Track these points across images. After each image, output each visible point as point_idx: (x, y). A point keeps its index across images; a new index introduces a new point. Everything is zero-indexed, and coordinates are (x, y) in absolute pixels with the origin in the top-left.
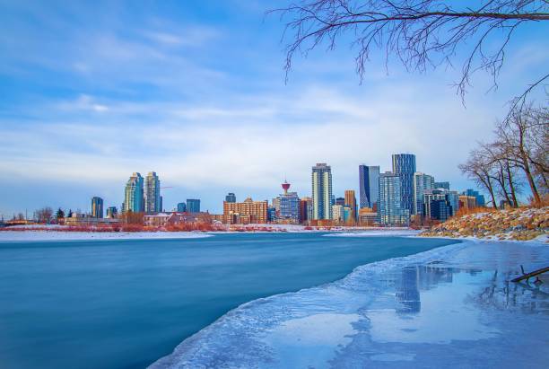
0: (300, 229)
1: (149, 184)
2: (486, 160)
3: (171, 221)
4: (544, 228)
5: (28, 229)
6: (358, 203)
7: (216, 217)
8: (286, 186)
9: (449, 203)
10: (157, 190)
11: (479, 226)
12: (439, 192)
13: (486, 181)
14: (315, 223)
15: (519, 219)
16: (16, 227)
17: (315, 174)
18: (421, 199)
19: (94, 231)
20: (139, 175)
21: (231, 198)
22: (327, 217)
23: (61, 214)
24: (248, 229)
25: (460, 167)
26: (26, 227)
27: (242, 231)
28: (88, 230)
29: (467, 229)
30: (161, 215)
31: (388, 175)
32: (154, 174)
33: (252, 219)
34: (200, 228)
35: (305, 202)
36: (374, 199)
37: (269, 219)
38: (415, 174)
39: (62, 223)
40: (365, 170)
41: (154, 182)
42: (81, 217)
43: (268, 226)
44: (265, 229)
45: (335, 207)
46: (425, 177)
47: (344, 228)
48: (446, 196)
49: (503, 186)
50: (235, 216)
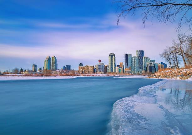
0: (105, 75)
1: (53, 60)
2: (169, 53)
3: (61, 73)
4: (190, 75)
5: (10, 76)
6: (124, 67)
7: (76, 71)
8: (100, 61)
9: (155, 67)
10: (56, 62)
11: (168, 75)
12: (152, 63)
13: (169, 60)
14: (110, 73)
15: (182, 72)
16: (6, 75)
17: (110, 57)
18: (145, 65)
19: (34, 76)
20: (49, 57)
21: (81, 65)
22: (114, 71)
23: (22, 70)
24: (87, 75)
25: (160, 55)
26: (9, 75)
27: (86, 76)
28: (32, 76)
29: (163, 76)
30: (57, 71)
31: (134, 57)
32: (55, 57)
33: (88, 72)
34: (71, 75)
35: (106, 66)
36: (129, 66)
37: (94, 72)
38: (144, 57)
39: (22, 74)
40: (127, 56)
41: (55, 59)
42: (29, 71)
43: (94, 74)
44: (93, 75)
45: (116, 68)
46: (147, 58)
47: (120, 75)
48: (154, 65)
49: (174, 61)
50: (82, 71)
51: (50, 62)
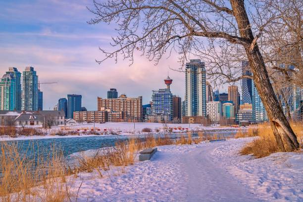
1: (26, 79)
17: (189, 70)
20: (15, 69)
32: (32, 69)
35: (179, 99)
37: (143, 115)
41: (31, 77)
50: (107, 112)
51: (20, 86)
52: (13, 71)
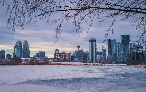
1: (24, 45)
3: (32, 61)
6: (107, 54)
7: (51, 59)
8: (79, 47)
9: (143, 55)
10: (27, 47)
12: (139, 50)
17: (90, 42)
21: (57, 51)
31: (119, 43)
32: (27, 41)
33: (65, 60)
35: (86, 53)
36: (113, 53)
37: (72, 60)
38: (130, 43)
40: (110, 41)
41: (26, 44)
45: (98, 56)
46: (134, 45)
48: (142, 52)
50: (58, 59)
51: (22, 48)
52: (19, 42)
